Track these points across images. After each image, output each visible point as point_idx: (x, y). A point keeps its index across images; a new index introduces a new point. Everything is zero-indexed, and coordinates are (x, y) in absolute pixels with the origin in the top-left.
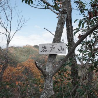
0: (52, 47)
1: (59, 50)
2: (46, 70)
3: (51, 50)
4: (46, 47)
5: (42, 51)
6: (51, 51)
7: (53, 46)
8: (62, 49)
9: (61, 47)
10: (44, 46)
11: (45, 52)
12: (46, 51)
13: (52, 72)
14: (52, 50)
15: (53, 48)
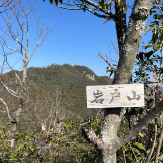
0: (113, 92)
1: (129, 99)
2: (104, 139)
3: (113, 98)
4: (101, 93)
5: (92, 102)
6: (112, 101)
7: (116, 90)
8: (137, 97)
9: (134, 93)
10: (98, 91)
11: (100, 103)
12: (102, 100)
13: (114, 143)
14: (115, 98)
15: (116, 95)
